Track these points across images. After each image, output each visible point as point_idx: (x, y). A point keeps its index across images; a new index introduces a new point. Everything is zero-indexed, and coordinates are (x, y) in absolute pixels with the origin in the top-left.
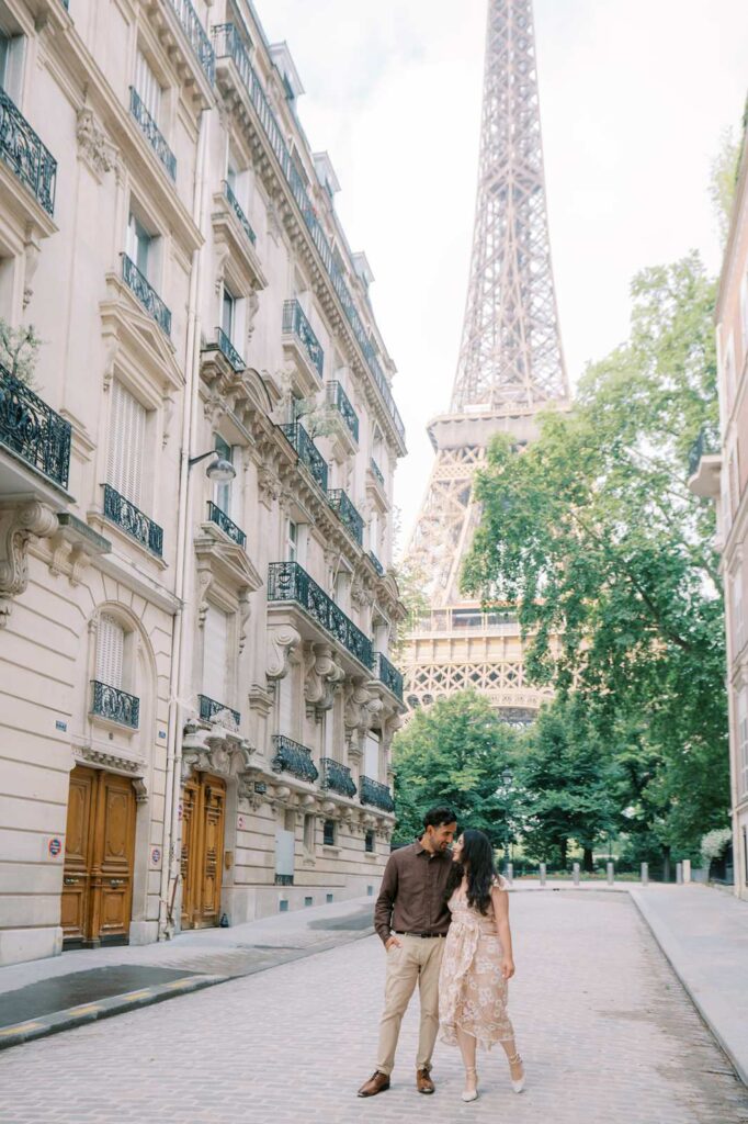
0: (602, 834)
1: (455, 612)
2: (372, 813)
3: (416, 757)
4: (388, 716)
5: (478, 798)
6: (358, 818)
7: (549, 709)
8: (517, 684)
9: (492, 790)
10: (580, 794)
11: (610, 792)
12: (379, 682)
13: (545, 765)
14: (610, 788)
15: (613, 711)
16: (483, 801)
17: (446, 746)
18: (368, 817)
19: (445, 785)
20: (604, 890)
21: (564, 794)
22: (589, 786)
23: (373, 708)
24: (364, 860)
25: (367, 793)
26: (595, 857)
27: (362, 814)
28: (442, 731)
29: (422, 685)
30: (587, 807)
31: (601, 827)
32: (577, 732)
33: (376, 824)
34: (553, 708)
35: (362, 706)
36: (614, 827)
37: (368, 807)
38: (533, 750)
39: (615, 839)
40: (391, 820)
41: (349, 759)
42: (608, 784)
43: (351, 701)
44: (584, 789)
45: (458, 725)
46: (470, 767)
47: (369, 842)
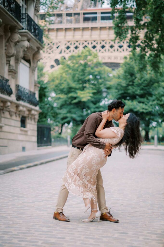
0: (154, 124)
1: (84, 14)
2: (23, 106)
3: (60, 84)
4: (33, 52)
5: (91, 105)
6: (15, 109)
7: (128, 59)
8: (114, 50)
9: (99, 101)
10: (143, 103)
11: (159, 102)
12: (27, 31)
13: (126, 88)
14: (158, 100)
15: (160, 56)
16: (94, 106)
17: (76, 78)
18: (21, 108)
19: (75, 98)
20: (152, 150)
21: (135, 103)
22: (147, 99)
23: (23, 46)
24: (20, 132)
25: (20, 94)
26: (150, 135)
27: (17, 106)
28: (74, 70)
29: (68, 51)
30: (146, 109)
31: (153, 120)
32: (141, 67)
33: (27, 113)
34: (131, 58)
35: (16, 44)
36: (160, 121)
37: (21, 102)
38: (120, 80)
39: (160, 126)
40: (36, 111)
41: (9, 75)
42: (157, 98)
43: (9, 40)
44: (145, 100)
45: (82, 68)
46: (88, 89)
47: (23, 123)
